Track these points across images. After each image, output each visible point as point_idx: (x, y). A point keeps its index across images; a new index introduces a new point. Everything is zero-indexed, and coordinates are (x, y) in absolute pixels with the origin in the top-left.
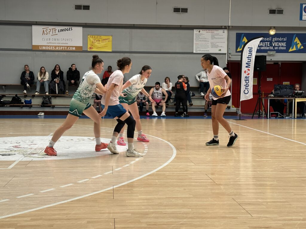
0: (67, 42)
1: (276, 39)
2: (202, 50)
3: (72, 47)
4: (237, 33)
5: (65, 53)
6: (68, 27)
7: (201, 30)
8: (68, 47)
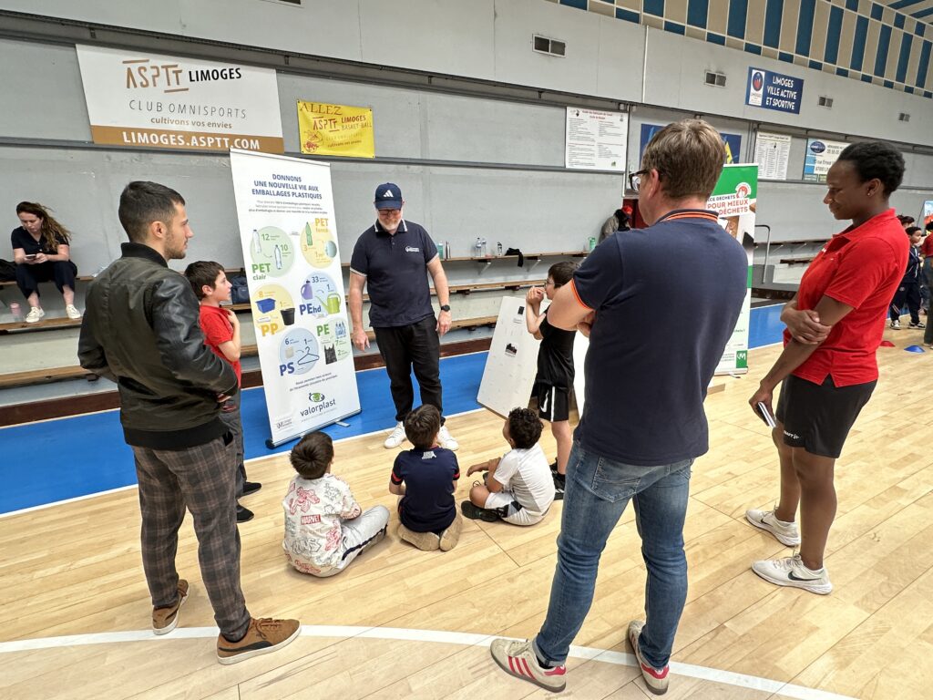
0: (226, 120)
2: (581, 161)
4: (642, 126)
6: (228, 66)
7: (581, 110)
8: (232, 138)
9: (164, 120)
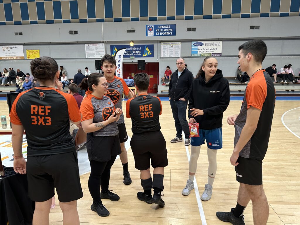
0: (15, 54)
1: (134, 49)
2: (91, 56)
3: (19, 57)
4: (111, 46)
5: (16, 61)
6: (15, 46)
7: (89, 44)
8: (16, 57)
9: (7, 55)
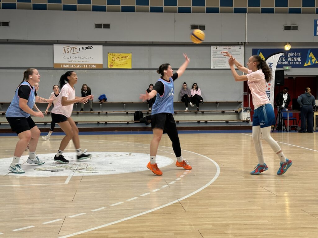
0: (87, 60)
1: (291, 54)
2: (219, 65)
4: (253, 49)
5: (86, 71)
8: (88, 65)
9: (71, 61)
